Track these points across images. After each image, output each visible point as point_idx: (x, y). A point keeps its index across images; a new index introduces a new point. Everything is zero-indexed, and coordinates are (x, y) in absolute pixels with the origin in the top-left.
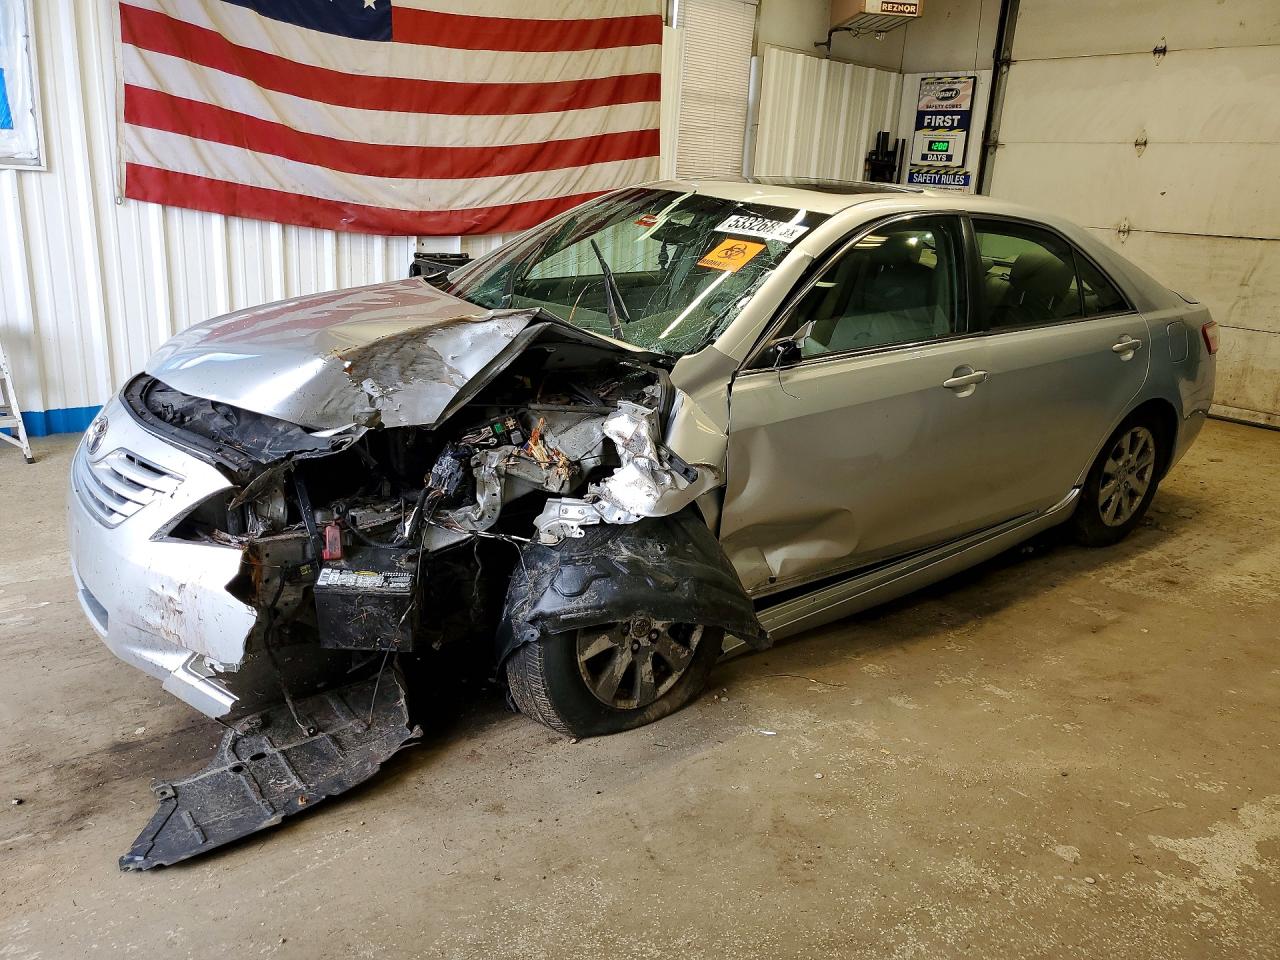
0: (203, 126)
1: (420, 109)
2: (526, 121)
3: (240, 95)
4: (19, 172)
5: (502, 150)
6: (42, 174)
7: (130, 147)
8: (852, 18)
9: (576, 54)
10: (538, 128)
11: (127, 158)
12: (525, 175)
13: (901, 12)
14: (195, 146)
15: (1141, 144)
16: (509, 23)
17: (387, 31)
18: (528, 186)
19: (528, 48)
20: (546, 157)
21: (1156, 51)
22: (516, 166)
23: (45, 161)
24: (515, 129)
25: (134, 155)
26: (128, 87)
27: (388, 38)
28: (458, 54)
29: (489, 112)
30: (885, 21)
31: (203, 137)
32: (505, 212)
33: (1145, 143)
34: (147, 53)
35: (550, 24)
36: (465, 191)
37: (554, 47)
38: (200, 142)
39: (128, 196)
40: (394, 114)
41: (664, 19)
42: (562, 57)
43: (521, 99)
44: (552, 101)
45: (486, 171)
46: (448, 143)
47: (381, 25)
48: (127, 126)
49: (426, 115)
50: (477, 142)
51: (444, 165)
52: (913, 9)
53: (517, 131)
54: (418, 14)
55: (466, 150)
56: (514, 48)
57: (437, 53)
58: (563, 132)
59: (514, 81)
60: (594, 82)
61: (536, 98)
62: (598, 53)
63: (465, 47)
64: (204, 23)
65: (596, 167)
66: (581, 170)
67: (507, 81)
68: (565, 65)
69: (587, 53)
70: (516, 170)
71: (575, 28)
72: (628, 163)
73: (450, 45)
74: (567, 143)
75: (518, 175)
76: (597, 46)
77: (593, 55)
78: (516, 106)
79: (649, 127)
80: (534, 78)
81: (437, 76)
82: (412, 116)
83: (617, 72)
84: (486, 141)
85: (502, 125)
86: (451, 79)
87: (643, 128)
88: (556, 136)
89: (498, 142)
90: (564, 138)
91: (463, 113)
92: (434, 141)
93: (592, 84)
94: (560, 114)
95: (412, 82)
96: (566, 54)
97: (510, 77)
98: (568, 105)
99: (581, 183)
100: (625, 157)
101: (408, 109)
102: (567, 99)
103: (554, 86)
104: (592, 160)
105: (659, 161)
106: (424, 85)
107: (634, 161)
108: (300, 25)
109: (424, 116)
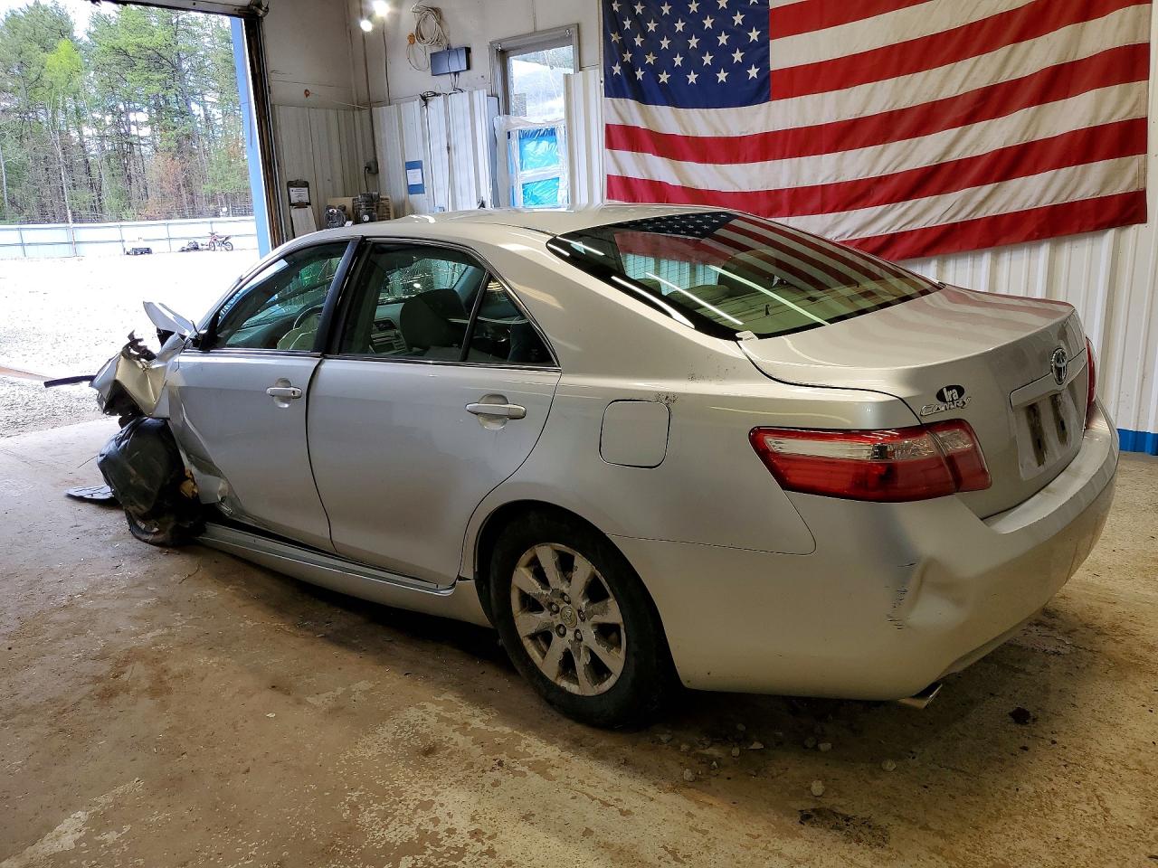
1: (791, 156)
2: (912, 146)
5: (880, 180)
9: (986, 57)
10: (926, 151)
12: (910, 203)
17: (765, 94)
18: (912, 215)
19: (917, 69)
20: (940, 179)
22: (894, 195)
24: (899, 155)
26: (608, 177)
27: (767, 99)
28: (831, 96)
29: (864, 146)
32: (881, 242)
34: (615, 152)
35: (949, 35)
36: (836, 225)
37: (958, 56)
40: (769, 163)
42: (964, 66)
43: (906, 123)
44: (948, 118)
45: (861, 203)
46: (819, 182)
47: (761, 90)
49: (798, 159)
50: (849, 175)
51: (816, 201)
53: (900, 158)
54: (792, 71)
55: (838, 185)
56: (898, 72)
57: (809, 100)
58: (966, 149)
59: (897, 107)
60: (1019, 81)
61: (925, 119)
62: (1025, 45)
63: (839, 87)
64: (642, 125)
65: (1015, 183)
66: (987, 189)
67: (886, 110)
68: (970, 72)
69: (1002, 52)
70: (895, 198)
71: (987, 27)
72: (1065, 172)
73: (823, 90)
74: (971, 161)
75: (901, 204)
76: (1019, 38)
77: (1013, 49)
78: (898, 132)
79: (1115, 119)
80: (924, 98)
81: (810, 121)
82: (786, 162)
83: (1052, 62)
84: (859, 173)
85: (880, 154)
86: (823, 121)
87: (1099, 122)
88: (955, 156)
89: (876, 173)
90: (968, 155)
91: (835, 150)
92: (806, 181)
93: (1016, 84)
94: (955, 131)
95: (786, 132)
96: (971, 60)
97: (890, 104)
98: (970, 118)
99: (989, 203)
100: (1059, 165)
101: (782, 157)
102: (966, 112)
103: (953, 100)
104: (1007, 175)
105: (1146, 161)
106: (796, 131)
107: (1080, 167)
108: (703, 107)
109: (795, 160)
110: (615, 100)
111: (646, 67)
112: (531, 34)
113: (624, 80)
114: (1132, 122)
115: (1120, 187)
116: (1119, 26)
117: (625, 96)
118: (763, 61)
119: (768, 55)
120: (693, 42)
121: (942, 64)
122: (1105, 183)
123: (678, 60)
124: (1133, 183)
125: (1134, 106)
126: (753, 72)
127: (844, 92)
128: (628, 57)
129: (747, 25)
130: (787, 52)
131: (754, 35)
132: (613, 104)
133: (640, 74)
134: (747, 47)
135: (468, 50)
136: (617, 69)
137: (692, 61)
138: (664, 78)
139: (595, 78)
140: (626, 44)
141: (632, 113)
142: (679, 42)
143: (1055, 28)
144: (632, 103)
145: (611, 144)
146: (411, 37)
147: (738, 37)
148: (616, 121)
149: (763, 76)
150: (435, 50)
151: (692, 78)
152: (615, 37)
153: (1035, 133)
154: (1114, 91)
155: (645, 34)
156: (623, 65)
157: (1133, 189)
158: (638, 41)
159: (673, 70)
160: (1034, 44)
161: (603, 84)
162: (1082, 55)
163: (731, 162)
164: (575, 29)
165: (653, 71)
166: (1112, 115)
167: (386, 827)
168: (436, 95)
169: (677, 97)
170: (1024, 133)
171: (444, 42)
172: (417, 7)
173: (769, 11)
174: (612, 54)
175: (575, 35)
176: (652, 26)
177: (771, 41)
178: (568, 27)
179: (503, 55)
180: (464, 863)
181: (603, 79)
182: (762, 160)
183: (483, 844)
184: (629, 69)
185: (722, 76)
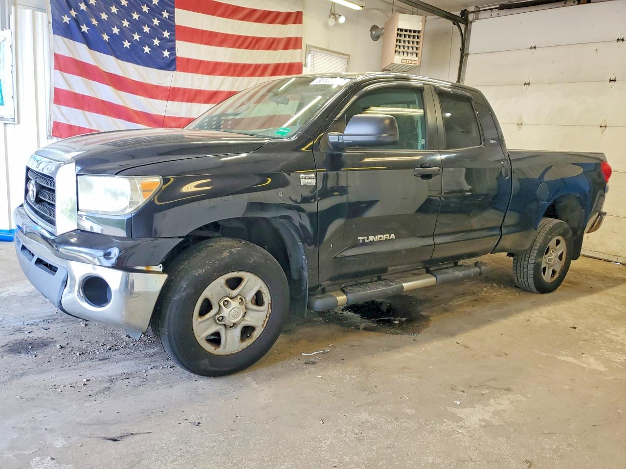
0: (88, 106)
1: (187, 101)
3: (106, 93)
4: (5, 124)
6: (15, 125)
7: (55, 115)
8: (389, 66)
11: (53, 119)
13: (410, 63)
14: (85, 115)
15: (520, 125)
16: (230, 65)
17: (173, 67)
19: (239, 75)
21: (525, 84)
23: (17, 120)
25: (57, 118)
26: (56, 89)
27: (174, 70)
28: (207, 77)
30: (403, 67)
31: (88, 111)
33: (522, 124)
34: (65, 74)
38: (87, 113)
39: (53, 136)
40: (176, 103)
41: (303, 64)
47: (171, 64)
48: (55, 105)
49: (190, 103)
52: (415, 62)
54: (188, 60)
56: (232, 75)
57: (197, 77)
63: (210, 74)
67: (229, 90)
73: (202, 73)
81: (196, 87)
86: (202, 88)
92: (194, 115)
95: (185, 89)
96: (257, 78)
101: (182, 101)
106: (190, 90)
108: (135, 63)
109: (190, 104)
110: (64, 39)
111: (90, 26)
113: (73, 28)
117: (73, 40)
118: (172, 49)
119: (175, 48)
120: (126, 24)
126: (166, 54)
127: (212, 77)
128: (73, 14)
129: (162, 27)
130: (185, 49)
131: (166, 34)
132: (63, 41)
133: (85, 28)
134: (162, 39)
136: (65, 19)
137: (126, 34)
138: (105, 37)
139: (44, 19)
140: (71, 5)
141: (83, 52)
142: (115, 19)
144: (80, 46)
145: (60, 68)
147: (156, 32)
148: (65, 53)
149: (173, 57)
151: (127, 44)
155: (87, 4)
156: (70, 18)
158: (82, 6)
159: (112, 35)
161: (51, 25)
165: (96, 30)
169: (116, 52)
173: (174, 26)
174: (60, 6)
176: (92, 1)
177: (176, 41)
182: (171, 100)
184: (76, 22)
185: (147, 50)
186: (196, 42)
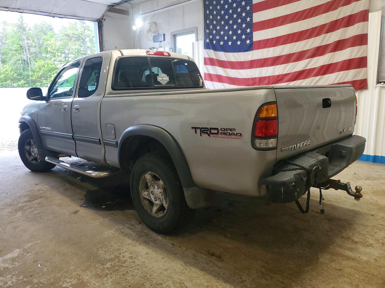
0: (214, 79)
1: (259, 67)
2: (295, 64)
3: (220, 71)
5: (286, 75)
9: (317, 38)
10: (300, 66)
12: (295, 82)
17: (252, 48)
19: (297, 41)
20: (304, 74)
22: (290, 79)
26: (205, 73)
27: (252, 50)
28: (271, 49)
29: (281, 64)
31: (214, 81)
34: (207, 66)
35: (307, 31)
37: (309, 37)
41: (369, 10)
42: (311, 40)
43: (294, 57)
44: (306, 56)
45: (281, 82)
46: (268, 75)
47: (250, 47)
50: (277, 73)
51: (267, 81)
53: (292, 68)
54: (260, 41)
55: (273, 76)
56: (291, 42)
57: (265, 50)
58: (312, 65)
59: (291, 53)
60: (328, 45)
61: (300, 56)
62: (329, 34)
63: (274, 46)
64: (215, 57)
65: (326, 76)
66: (318, 77)
67: (288, 53)
68: (313, 42)
69: (322, 36)
70: (290, 81)
71: (318, 29)
72: (342, 73)
73: (269, 47)
74: (314, 69)
75: (292, 82)
76: (328, 32)
77: (325, 36)
78: (292, 60)
79: (357, 57)
80: (299, 50)
81: (265, 56)
82: (258, 69)
83: (337, 39)
84: (280, 72)
85: (286, 67)
86: (269, 57)
87: (352, 57)
88: (308, 68)
89: (285, 73)
90: (313, 67)
91: (273, 66)
92: (264, 75)
93: (327, 46)
94: (309, 60)
95: (258, 60)
96: (313, 39)
97: (289, 52)
98: (313, 56)
99: (319, 82)
100: (340, 70)
101: (257, 67)
102: (312, 54)
103: (308, 50)
104: (324, 73)
105: (367, 70)
106: (261, 60)
107: (346, 71)
108: (233, 52)
109: (260, 68)
110: (207, 50)
111: (217, 40)
112: (183, 30)
113: (210, 44)
114: (362, 58)
115: (360, 78)
116: (358, 28)
117: (210, 49)
118: (251, 38)
119: (253, 37)
120: (231, 33)
121: (304, 40)
122: (355, 76)
123: (226, 38)
124: (363, 76)
125: (363, 52)
126: (248, 42)
127: (275, 48)
128: (211, 37)
129: (247, 27)
130: (259, 36)
131: (248, 31)
132: (206, 51)
133: (214, 42)
134: (247, 34)
135: (164, 35)
136: (208, 41)
137: (230, 38)
138: (222, 43)
139: (201, 43)
140: (211, 33)
141: (212, 54)
142: (226, 32)
143: (338, 29)
144: (212, 51)
145: (205, 63)
146: (148, 31)
147: (244, 31)
148: (207, 56)
149: (251, 43)
150: (155, 35)
151: (230, 43)
152: (207, 31)
153: (333, 61)
154: (356, 48)
155: (216, 30)
156: (210, 39)
157: (363, 78)
158: (214, 32)
159: (224, 41)
160: (332, 34)
161: (203, 45)
162: (347, 37)
163: (241, 69)
164: (196, 28)
165: (218, 41)
166: (356, 55)
167: (106, 254)
168: (154, 48)
169: (225, 49)
170: (330, 60)
171: (157, 33)
172: (149, 22)
173: (253, 23)
174: (206, 36)
175: (196, 30)
176: (218, 28)
177: (253, 32)
178: (194, 28)
179: (175, 36)
180: (126, 264)
181: (203, 44)
182: (250, 68)
183: (132, 260)
184: (211, 41)
185: (239, 43)
186: (265, 29)
